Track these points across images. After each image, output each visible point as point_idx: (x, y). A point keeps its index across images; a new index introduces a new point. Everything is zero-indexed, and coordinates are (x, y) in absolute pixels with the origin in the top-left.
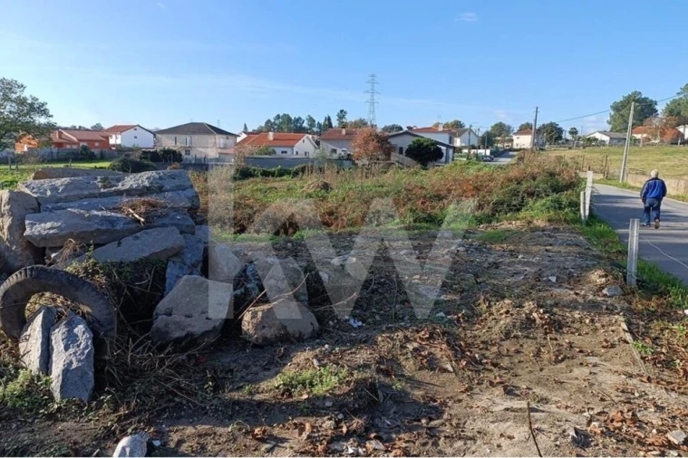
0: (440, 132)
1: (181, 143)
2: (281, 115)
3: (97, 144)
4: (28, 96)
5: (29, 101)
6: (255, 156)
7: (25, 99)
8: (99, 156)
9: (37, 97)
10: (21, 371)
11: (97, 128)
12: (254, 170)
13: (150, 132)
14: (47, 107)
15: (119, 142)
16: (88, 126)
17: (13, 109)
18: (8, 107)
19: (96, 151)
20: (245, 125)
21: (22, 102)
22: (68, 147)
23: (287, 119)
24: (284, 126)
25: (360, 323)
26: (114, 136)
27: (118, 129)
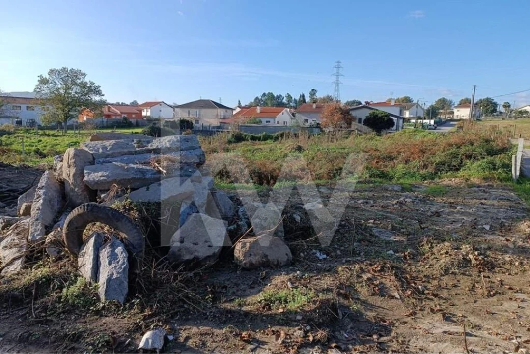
0: (393, 106)
1: (192, 115)
2: (267, 93)
3: (133, 116)
4: (88, 81)
5: (88, 85)
6: (247, 125)
7: (86, 83)
8: (135, 124)
9: (94, 82)
10: (79, 279)
11: (134, 104)
12: (246, 136)
13: (171, 106)
14: (101, 88)
15: (149, 114)
16: (128, 103)
17: (77, 91)
18: (74, 89)
19: (133, 121)
20: (239, 102)
21: (83, 85)
22: (114, 117)
23: (271, 96)
24: (269, 102)
25: (325, 256)
26: (145, 110)
27: (148, 105)
